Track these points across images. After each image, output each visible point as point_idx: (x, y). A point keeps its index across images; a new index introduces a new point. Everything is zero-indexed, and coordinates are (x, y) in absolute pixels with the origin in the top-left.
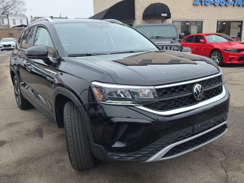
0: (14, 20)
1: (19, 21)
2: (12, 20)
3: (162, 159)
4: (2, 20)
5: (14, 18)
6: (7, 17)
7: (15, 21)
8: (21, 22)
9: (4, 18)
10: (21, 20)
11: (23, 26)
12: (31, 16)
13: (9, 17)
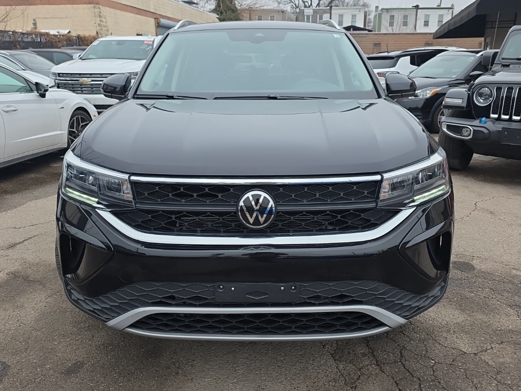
0: (341, 16)
1: (351, 16)
2: (338, 16)
3: (131, 331)
4: (319, 16)
5: (341, 12)
6: (329, 11)
7: (342, 19)
8: (352, 19)
9: (323, 14)
10: (354, 16)
11: (352, 29)
12: (377, 7)
13: (333, 11)
